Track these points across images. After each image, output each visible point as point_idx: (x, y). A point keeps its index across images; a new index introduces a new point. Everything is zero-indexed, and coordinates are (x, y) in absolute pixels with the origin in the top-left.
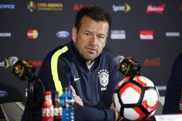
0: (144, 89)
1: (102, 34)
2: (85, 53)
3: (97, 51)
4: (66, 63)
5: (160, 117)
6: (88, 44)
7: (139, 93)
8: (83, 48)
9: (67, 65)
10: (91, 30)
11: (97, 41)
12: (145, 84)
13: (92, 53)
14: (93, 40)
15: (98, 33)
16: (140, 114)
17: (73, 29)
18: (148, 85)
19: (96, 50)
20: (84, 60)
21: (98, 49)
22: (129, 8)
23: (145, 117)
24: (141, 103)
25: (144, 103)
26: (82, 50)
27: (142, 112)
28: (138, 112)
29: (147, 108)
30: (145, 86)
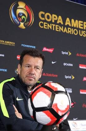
0: (54, 92)
1: (38, 66)
2: (27, 80)
3: (35, 79)
4: (10, 87)
5: (74, 122)
6: (28, 73)
7: (49, 97)
8: (25, 77)
9: (10, 88)
10: (30, 63)
11: (34, 71)
12: (56, 88)
13: (31, 80)
14: (31, 70)
15: (35, 65)
16: (51, 118)
17: (18, 66)
18: (59, 90)
19: (34, 77)
20: (25, 86)
21: (36, 77)
22: (73, 78)
23: (57, 120)
24: (51, 107)
25: (54, 106)
26: (24, 79)
27: (52, 115)
28: (48, 116)
29: (58, 112)
30: (56, 90)
